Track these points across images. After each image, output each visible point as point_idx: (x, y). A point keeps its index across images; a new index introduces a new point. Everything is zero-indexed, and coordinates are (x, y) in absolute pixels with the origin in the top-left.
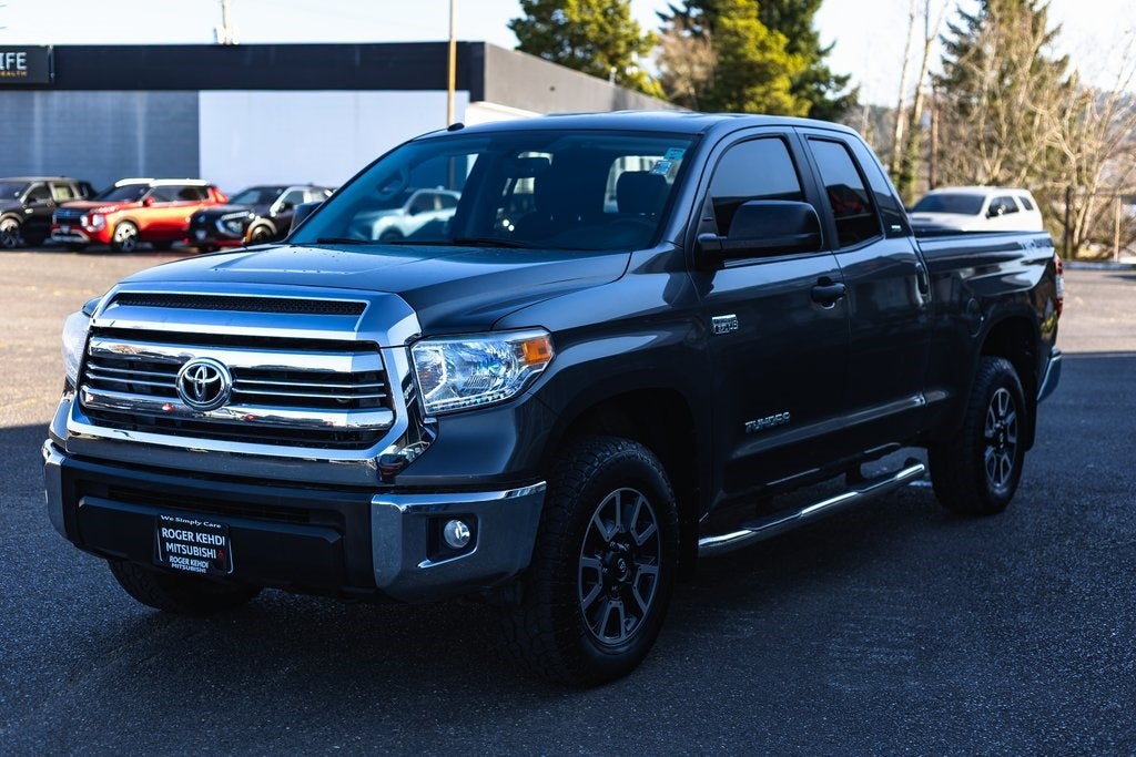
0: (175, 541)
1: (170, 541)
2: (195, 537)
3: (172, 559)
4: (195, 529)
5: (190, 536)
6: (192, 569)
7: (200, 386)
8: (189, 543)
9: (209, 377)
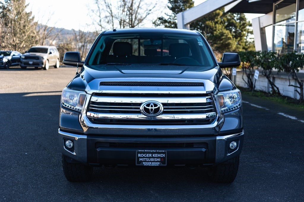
0: (144, 157)
1: (141, 158)
2: (152, 156)
3: (144, 163)
4: (152, 153)
5: (150, 155)
6: (153, 165)
7: (152, 109)
8: (150, 157)
9: (154, 107)
